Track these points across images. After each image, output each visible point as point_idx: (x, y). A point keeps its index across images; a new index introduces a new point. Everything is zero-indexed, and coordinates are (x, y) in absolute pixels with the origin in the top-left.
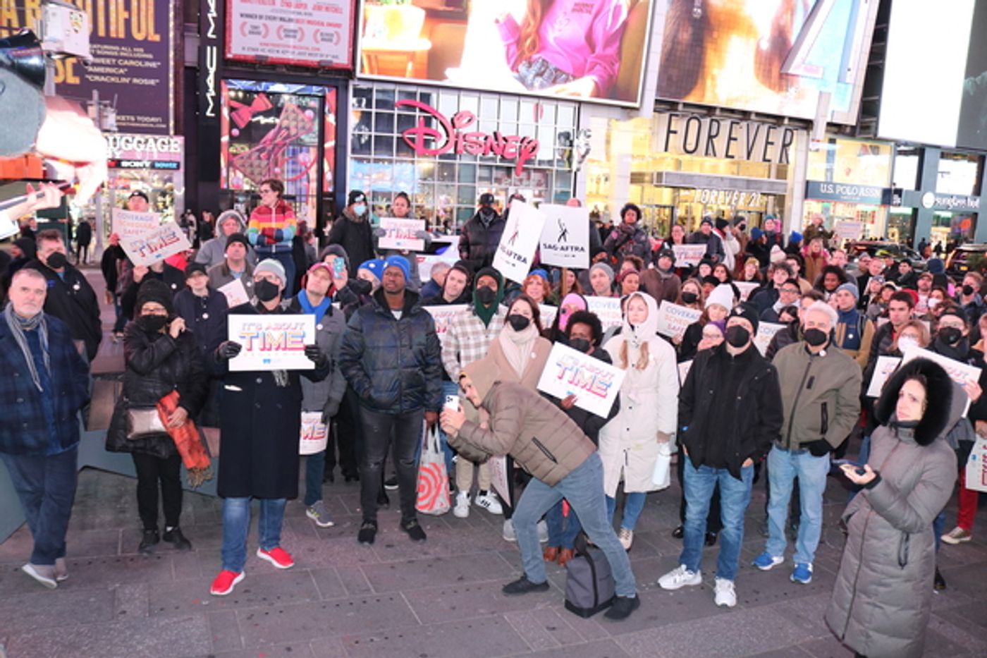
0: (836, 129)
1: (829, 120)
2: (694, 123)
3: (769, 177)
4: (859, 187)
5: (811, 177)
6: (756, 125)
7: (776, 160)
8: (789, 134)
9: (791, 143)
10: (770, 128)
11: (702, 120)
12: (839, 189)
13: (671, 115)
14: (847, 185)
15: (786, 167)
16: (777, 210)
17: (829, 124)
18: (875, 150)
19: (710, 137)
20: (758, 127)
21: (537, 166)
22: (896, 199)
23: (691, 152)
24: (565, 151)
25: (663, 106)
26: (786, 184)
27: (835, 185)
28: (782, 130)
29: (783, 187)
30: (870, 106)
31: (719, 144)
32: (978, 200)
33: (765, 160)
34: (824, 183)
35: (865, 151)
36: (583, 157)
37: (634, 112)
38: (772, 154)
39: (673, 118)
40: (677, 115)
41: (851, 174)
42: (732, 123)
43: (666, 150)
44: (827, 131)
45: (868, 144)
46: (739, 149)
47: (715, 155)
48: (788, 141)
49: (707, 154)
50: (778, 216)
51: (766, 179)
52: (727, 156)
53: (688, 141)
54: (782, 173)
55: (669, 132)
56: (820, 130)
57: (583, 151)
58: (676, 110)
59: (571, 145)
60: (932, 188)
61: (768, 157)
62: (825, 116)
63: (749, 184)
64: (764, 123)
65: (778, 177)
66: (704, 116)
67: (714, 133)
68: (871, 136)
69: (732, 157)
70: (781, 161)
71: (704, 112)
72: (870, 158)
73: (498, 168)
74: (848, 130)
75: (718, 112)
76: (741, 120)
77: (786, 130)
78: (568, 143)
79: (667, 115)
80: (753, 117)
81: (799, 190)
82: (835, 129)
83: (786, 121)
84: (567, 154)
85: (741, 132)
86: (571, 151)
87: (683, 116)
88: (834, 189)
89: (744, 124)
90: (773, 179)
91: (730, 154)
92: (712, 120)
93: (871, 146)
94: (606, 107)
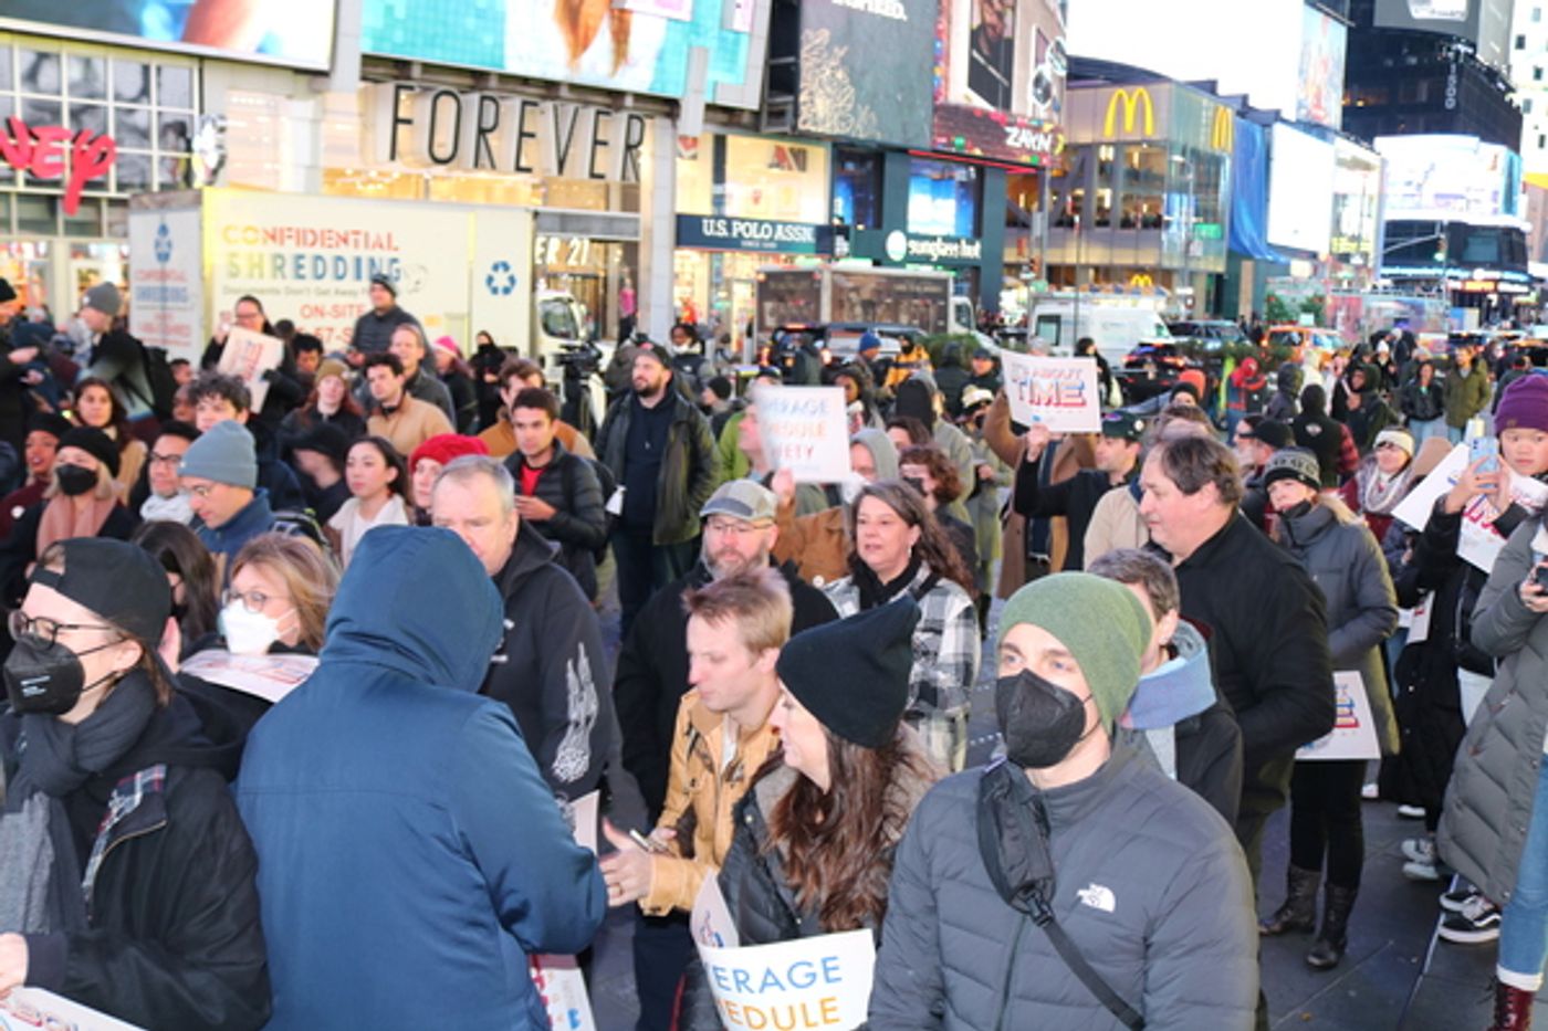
0: (725, 116)
1: (709, 100)
2: (447, 107)
3: (607, 208)
4: (774, 224)
5: (687, 206)
6: (571, 108)
7: (614, 176)
8: (636, 125)
9: (640, 143)
10: (599, 113)
11: (462, 98)
12: (738, 228)
13: (398, 88)
14: (752, 221)
15: (636, 187)
16: (626, 270)
17: (710, 108)
18: (801, 160)
19: (482, 132)
20: (576, 112)
21: (113, 193)
22: (841, 245)
23: (438, 161)
24: (177, 160)
25: (381, 70)
26: (636, 221)
27: (729, 221)
28: (622, 118)
29: (629, 227)
30: (782, 78)
31: (503, 143)
32: (978, 246)
33: (593, 175)
34: (709, 218)
35: (779, 161)
36: (215, 172)
37: (320, 81)
38: (610, 162)
39: (403, 95)
40: (411, 88)
41: (762, 201)
42: (525, 103)
43: (393, 157)
44: (707, 121)
45: (786, 145)
46: (541, 154)
47: (493, 166)
48: (634, 139)
49: (476, 164)
50: (628, 281)
51: (602, 212)
52: (519, 169)
53: (438, 139)
54: (630, 199)
55: (397, 121)
56: (692, 119)
57: (213, 164)
58: (409, 78)
59: (189, 149)
60: (902, 225)
61: (597, 170)
62: (699, 91)
63: (566, 223)
64: (587, 103)
65: (624, 208)
66: (473, 88)
67: (488, 122)
68: (787, 129)
69: (528, 170)
70: (624, 177)
71: (468, 81)
72: (790, 177)
73: (22, 197)
74: (746, 119)
75: (493, 82)
76: (544, 98)
77: (631, 117)
78: (182, 144)
79: (390, 87)
80: (564, 92)
81: (665, 232)
82: (723, 117)
83: (629, 101)
84: (181, 169)
85: (543, 120)
86: (189, 161)
87: (426, 89)
88: (729, 228)
89: (549, 105)
90: (615, 212)
91: (523, 163)
92: (483, 98)
93: (792, 150)
94: (262, 70)
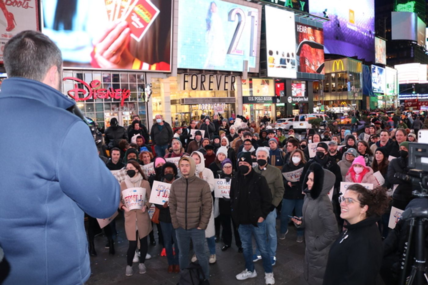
1: (248, 71)
2: (195, 77)
3: (227, 96)
4: (263, 97)
5: (244, 95)
6: (220, 76)
7: (229, 89)
8: (233, 78)
9: (234, 82)
10: (225, 76)
11: (198, 75)
12: (256, 98)
13: (185, 75)
14: (259, 97)
15: (234, 91)
16: (232, 109)
17: (248, 73)
18: (268, 83)
19: (202, 82)
20: (221, 76)
21: (130, 101)
22: (278, 100)
23: (193, 89)
24: (141, 93)
25: (181, 71)
26: (235, 98)
27: (254, 97)
28: (230, 77)
29: (233, 100)
30: (263, 64)
31: (206, 84)
32: (307, 98)
33: (225, 90)
34: (249, 97)
35: (263, 83)
36: (150, 95)
37: (169, 75)
38: (228, 86)
39: (186, 76)
40: (187, 75)
41: (260, 92)
42: (210, 76)
43: (184, 89)
44: (248, 76)
45: (264, 80)
46: (214, 86)
47: (205, 89)
48: (233, 81)
49: (201, 89)
50: (233, 112)
51: (226, 97)
52: (210, 89)
53: (193, 84)
54: (232, 94)
55: (185, 81)
56: (245, 76)
57: (149, 93)
58: (187, 72)
59: (144, 91)
60: (291, 95)
61: (226, 88)
62: (246, 70)
63: (220, 100)
64: (223, 75)
65: (231, 96)
66: (199, 74)
67: (203, 80)
68: (265, 76)
69: (212, 90)
70: (231, 89)
71: (198, 72)
72: (266, 86)
73: (113, 103)
74: (256, 75)
75: (204, 72)
76: (214, 74)
77: (232, 77)
78: (142, 90)
79: (183, 75)
80: (218, 72)
81: (240, 101)
82: (251, 75)
83: (232, 73)
84: (142, 95)
85: (214, 79)
86: (144, 93)
87: (190, 74)
88: (254, 99)
89: (215, 76)
90: (229, 97)
91: (211, 88)
92: (202, 75)
93: (266, 81)
94: (157, 73)
